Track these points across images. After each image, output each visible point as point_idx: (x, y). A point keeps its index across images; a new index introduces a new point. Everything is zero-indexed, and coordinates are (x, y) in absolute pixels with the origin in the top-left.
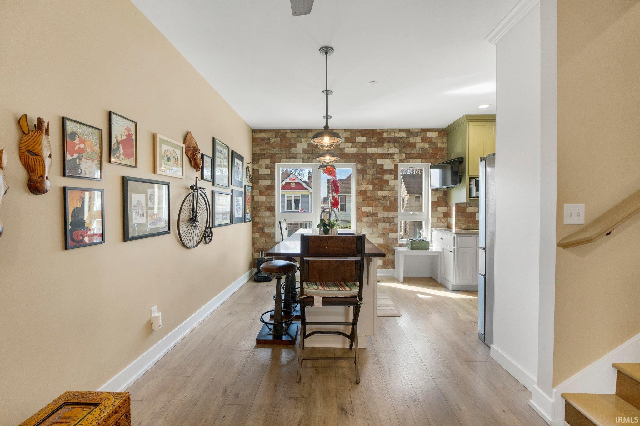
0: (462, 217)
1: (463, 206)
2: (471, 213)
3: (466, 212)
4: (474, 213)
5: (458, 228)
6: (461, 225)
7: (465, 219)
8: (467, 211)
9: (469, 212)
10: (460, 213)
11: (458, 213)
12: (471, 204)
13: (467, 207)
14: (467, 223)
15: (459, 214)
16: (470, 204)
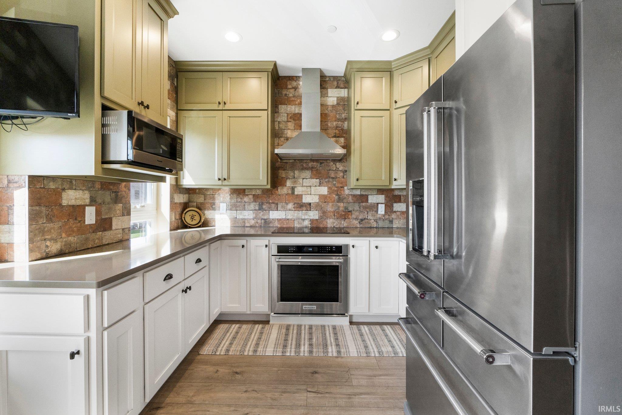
0: (50, 219)
1: (52, 186)
2: (73, 206)
3: (60, 205)
4: (82, 205)
5: (39, 256)
6: (48, 243)
7: (57, 225)
8: (65, 202)
9: (70, 204)
10: (43, 209)
11: (37, 208)
12: (74, 182)
13: (64, 189)
14: (64, 235)
15: (41, 212)
16: (71, 182)
